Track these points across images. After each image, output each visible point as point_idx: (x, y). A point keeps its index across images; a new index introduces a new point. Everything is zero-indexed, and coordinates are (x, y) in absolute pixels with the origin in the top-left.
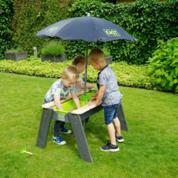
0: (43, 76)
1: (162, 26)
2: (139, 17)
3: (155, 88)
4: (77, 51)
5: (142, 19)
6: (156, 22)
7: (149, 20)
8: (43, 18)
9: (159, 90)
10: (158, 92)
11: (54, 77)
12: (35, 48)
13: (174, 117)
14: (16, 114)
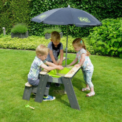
0: (15, 48)
1: (96, 10)
2: (80, 4)
3: (97, 54)
4: (36, 29)
5: (82, 6)
6: (91, 8)
7: (87, 7)
8: (8, 6)
9: (99, 55)
10: (99, 56)
11: (23, 49)
12: (4, 28)
13: (117, 73)
14: (9, 78)
